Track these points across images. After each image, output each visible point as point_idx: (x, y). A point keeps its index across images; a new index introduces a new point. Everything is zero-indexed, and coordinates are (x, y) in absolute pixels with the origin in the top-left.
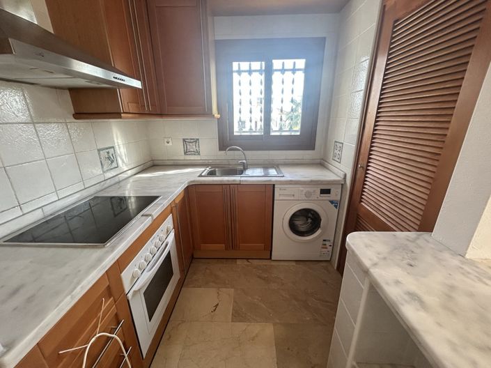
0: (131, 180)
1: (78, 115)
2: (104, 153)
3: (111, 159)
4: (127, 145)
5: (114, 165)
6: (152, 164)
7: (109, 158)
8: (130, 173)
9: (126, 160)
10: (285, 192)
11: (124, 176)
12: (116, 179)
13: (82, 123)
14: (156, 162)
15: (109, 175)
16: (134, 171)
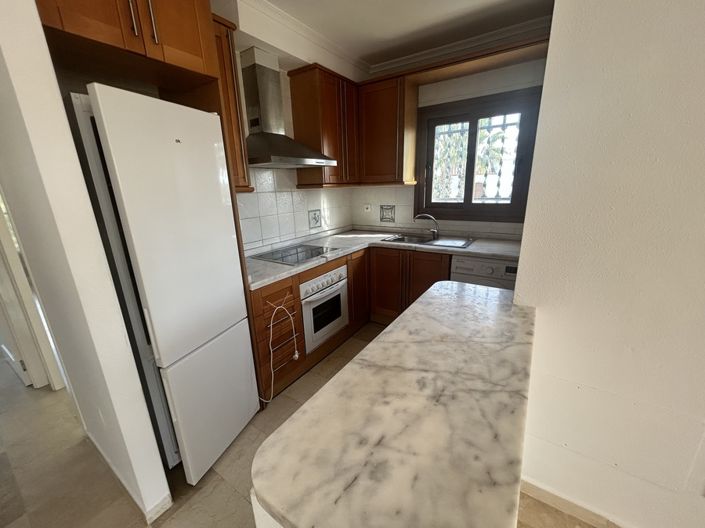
0: (329, 239)
1: (301, 185)
2: (312, 214)
3: (317, 219)
4: (331, 210)
5: (318, 224)
6: (352, 228)
7: (316, 219)
8: (329, 233)
9: (328, 222)
10: (462, 265)
11: (324, 235)
12: (317, 236)
13: (302, 192)
14: (356, 227)
15: (313, 231)
16: (334, 232)
